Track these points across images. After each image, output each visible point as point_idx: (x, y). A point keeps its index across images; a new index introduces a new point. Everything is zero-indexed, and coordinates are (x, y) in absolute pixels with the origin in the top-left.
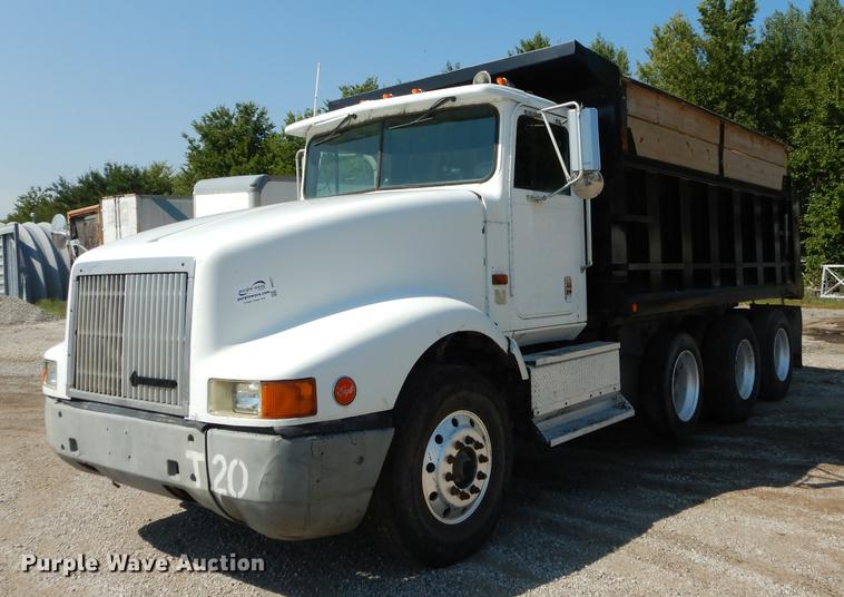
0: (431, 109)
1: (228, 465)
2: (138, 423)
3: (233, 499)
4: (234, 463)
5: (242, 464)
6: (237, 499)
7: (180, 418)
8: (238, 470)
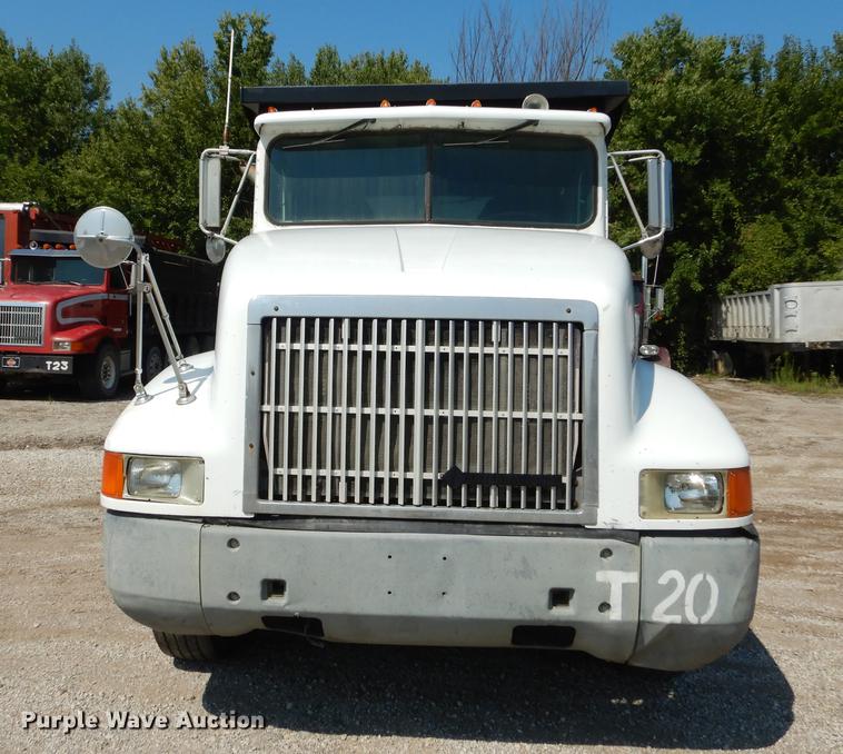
0: (507, 130)
1: (687, 582)
2: (477, 542)
3: (691, 625)
4: (698, 578)
5: (710, 579)
6: (699, 625)
7: (576, 529)
8: (705, 588)
